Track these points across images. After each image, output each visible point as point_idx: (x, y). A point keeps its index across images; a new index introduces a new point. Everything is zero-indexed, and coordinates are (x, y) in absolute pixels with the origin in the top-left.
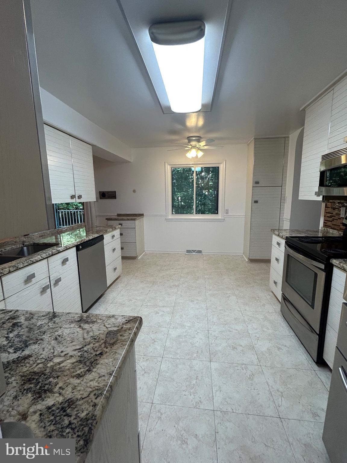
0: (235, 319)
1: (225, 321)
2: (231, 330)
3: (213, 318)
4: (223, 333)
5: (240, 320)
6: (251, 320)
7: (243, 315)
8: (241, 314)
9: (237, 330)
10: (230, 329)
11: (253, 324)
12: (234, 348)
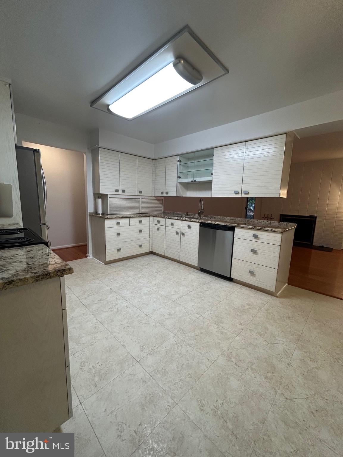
0: (112, 321)
1: (120, 313)
2: (109, 310)
3: (132, 310)
4: (115, 304)
5: (107, 322)
6: (95, 328)
7: (106, 329)
8: (109, 329)
9: (105, 312)
10: (111, 310)
11: (92, 325)
12: (100, 300)
